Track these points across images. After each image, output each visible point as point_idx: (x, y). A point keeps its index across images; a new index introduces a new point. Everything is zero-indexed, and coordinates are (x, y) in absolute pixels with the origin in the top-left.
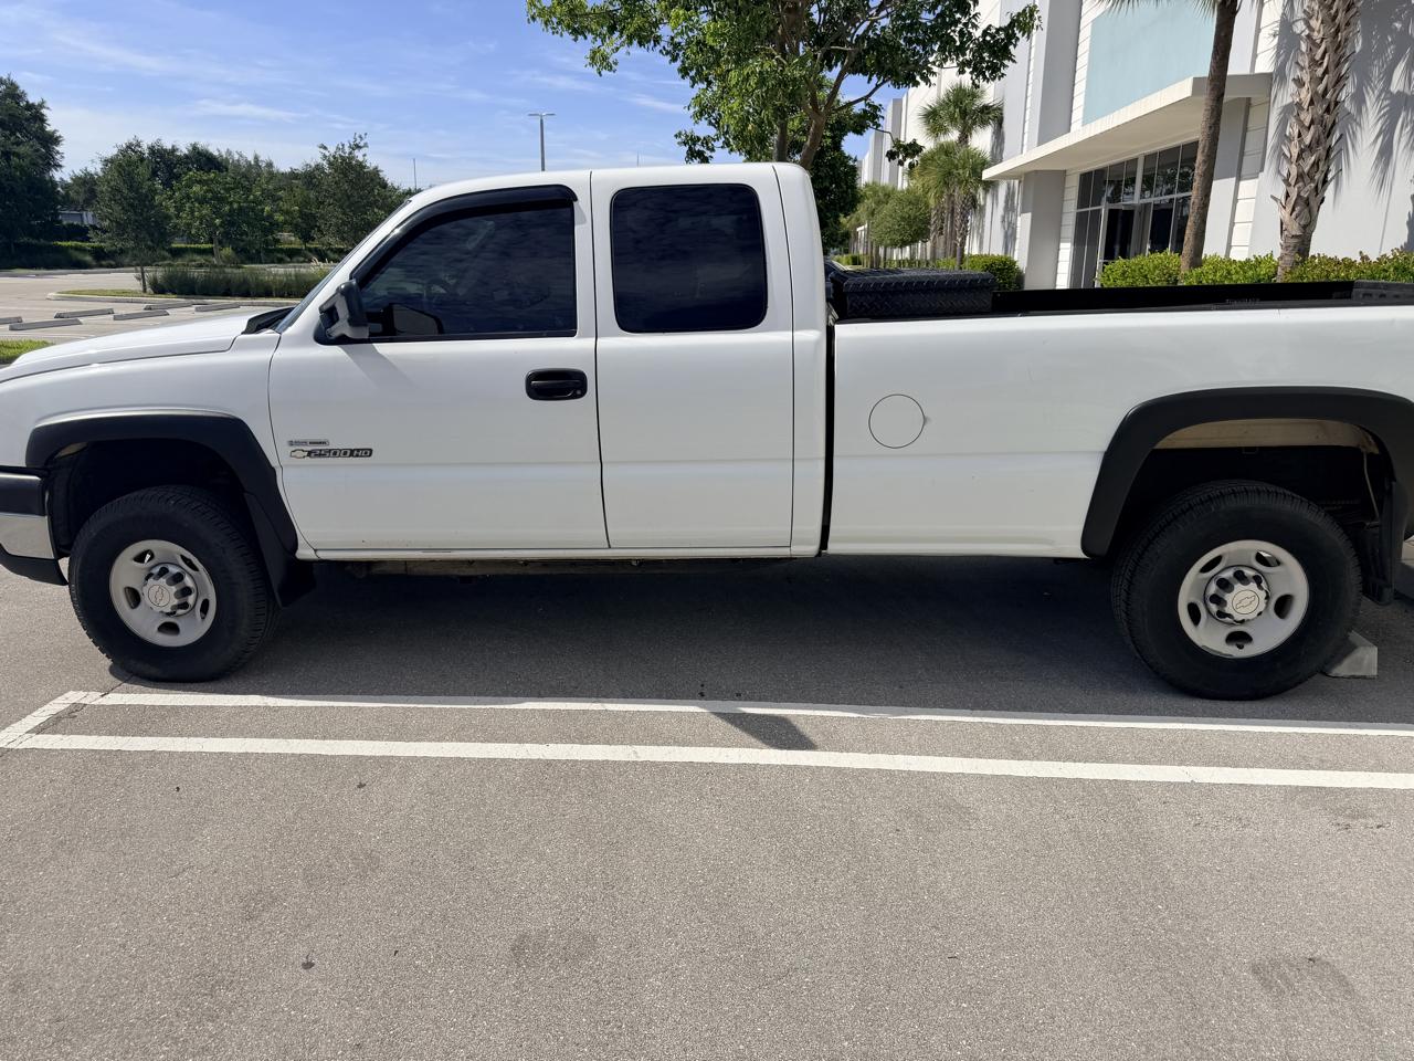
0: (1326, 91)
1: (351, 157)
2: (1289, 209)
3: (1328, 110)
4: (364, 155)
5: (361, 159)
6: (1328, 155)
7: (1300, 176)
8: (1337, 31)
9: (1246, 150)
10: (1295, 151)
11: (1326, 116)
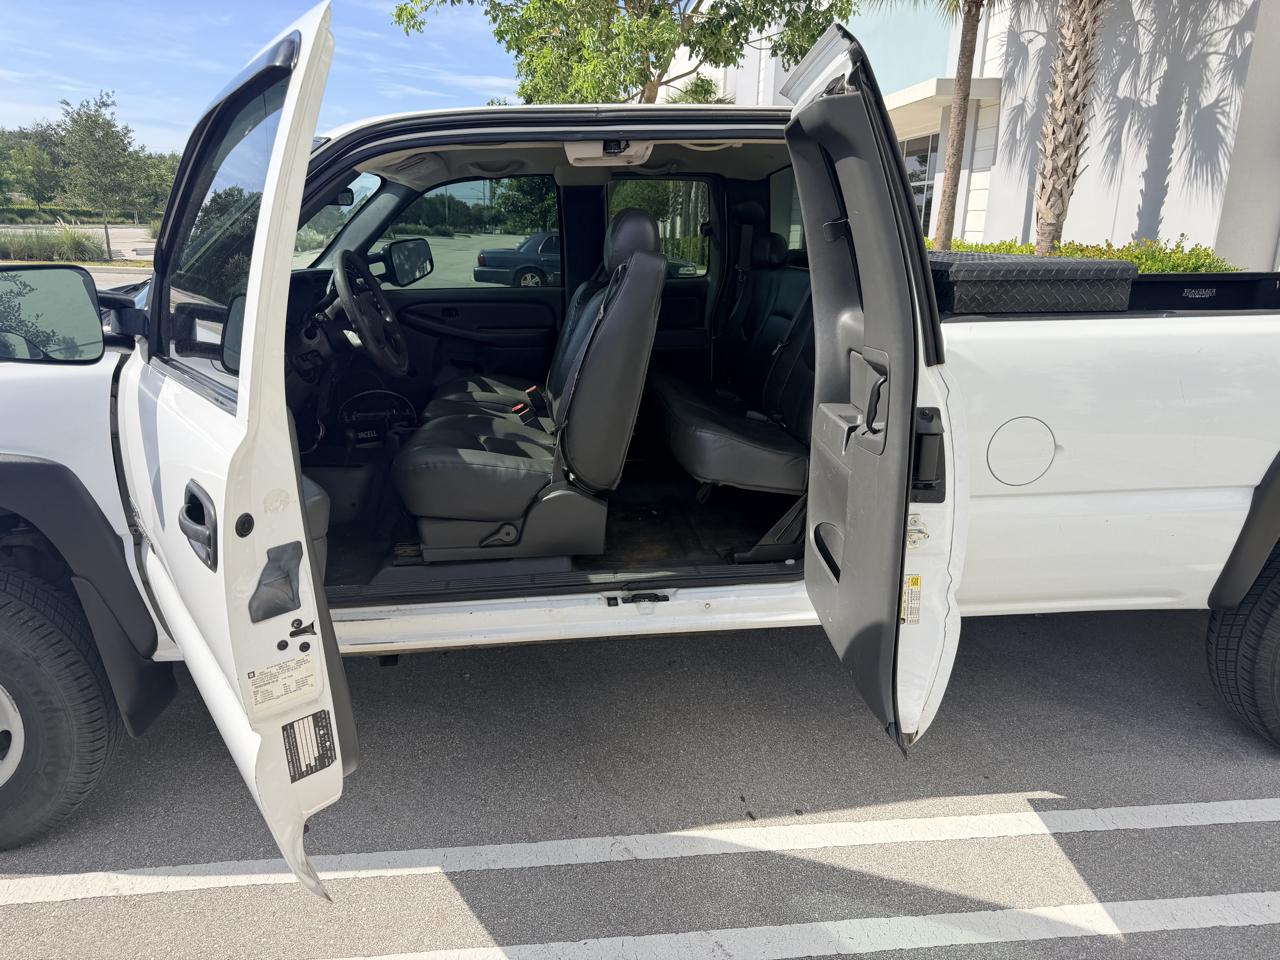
0: (1076, 94)
1: (98, 115)
2: (1045, 199)
3: (1078, 111)
4: (112, 114)
5: (108, 117)
6: (1077, 152)
7: (1055, 170)
8: (1086, 41)
9: (977, 146)
10: (1050, 148)
11: (1077, 116)
